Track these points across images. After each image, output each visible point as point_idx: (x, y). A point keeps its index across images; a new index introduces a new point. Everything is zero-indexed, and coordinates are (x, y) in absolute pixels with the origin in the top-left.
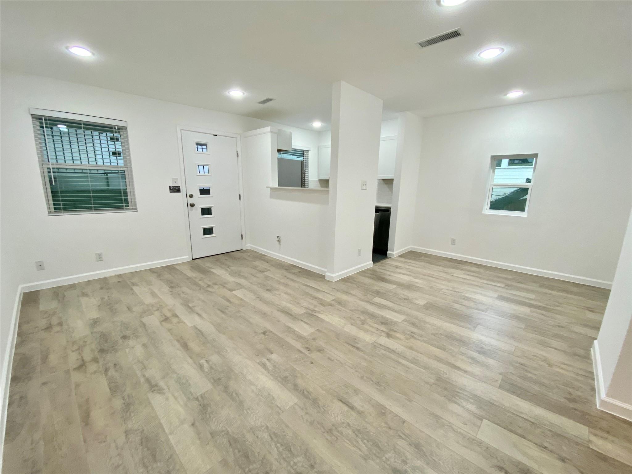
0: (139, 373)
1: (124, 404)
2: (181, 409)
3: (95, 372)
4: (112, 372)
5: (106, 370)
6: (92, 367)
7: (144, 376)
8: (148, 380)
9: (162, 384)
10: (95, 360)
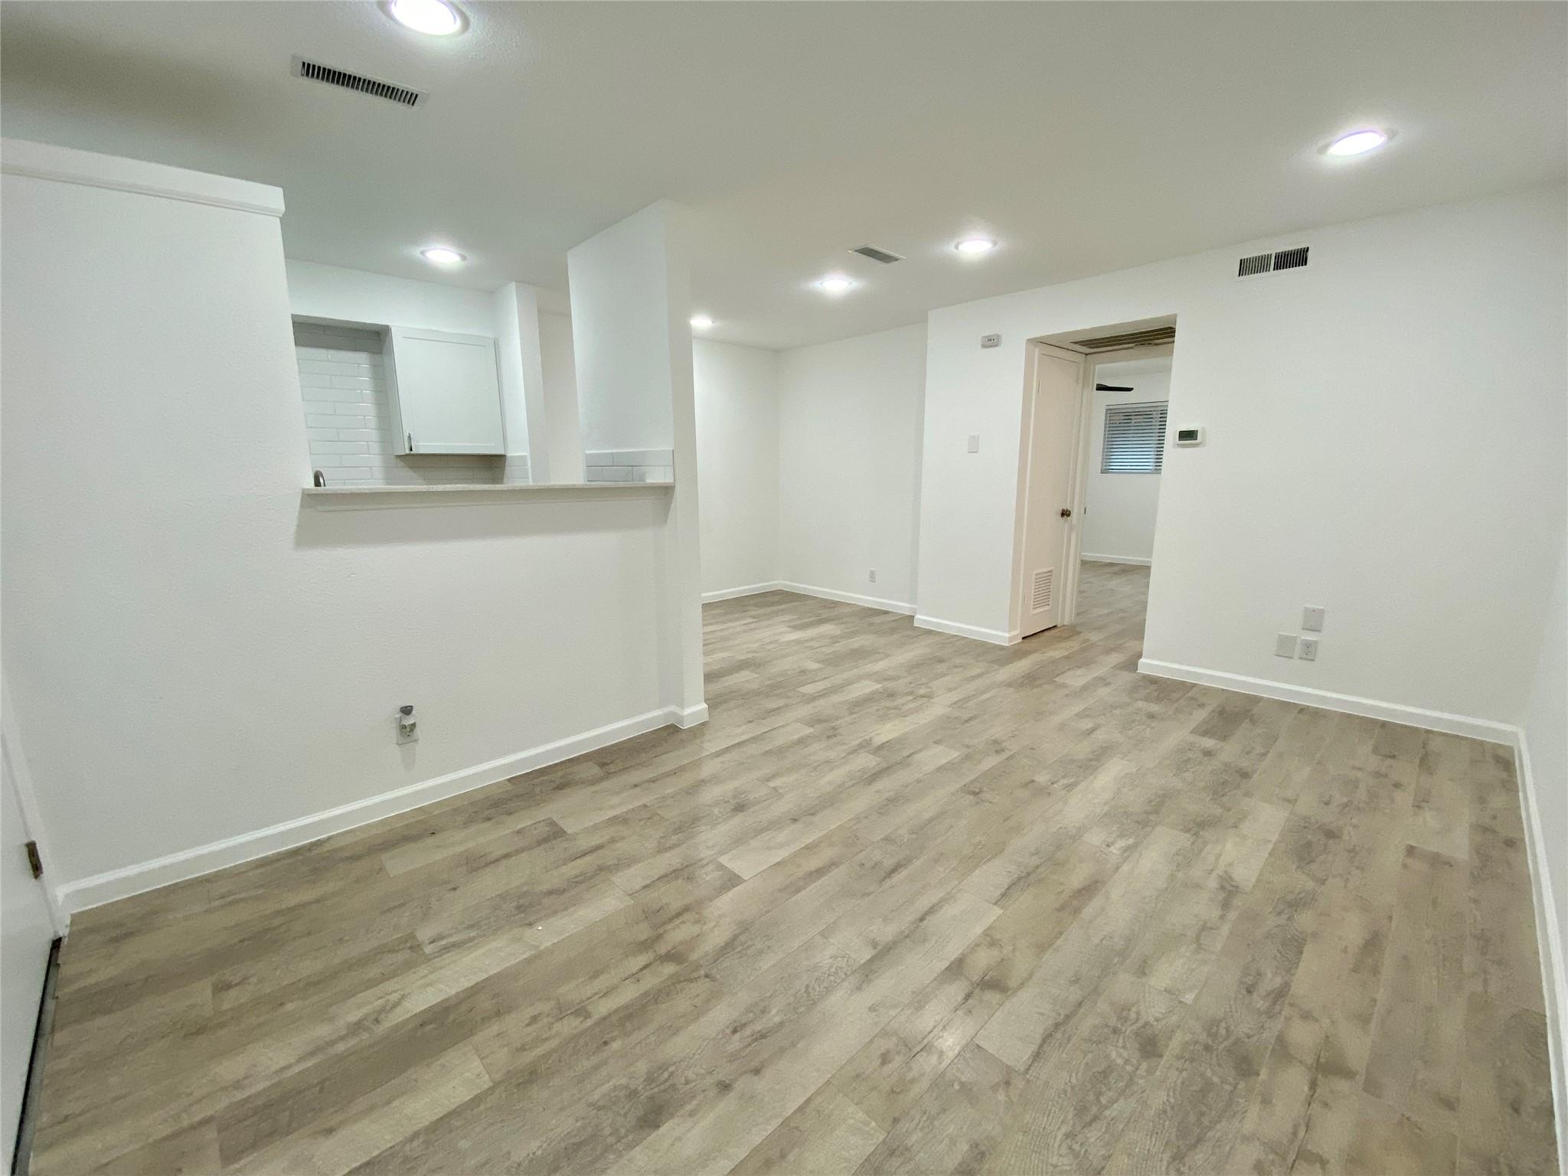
0: (1225, 929)
1: (1296, 911)
2: (1229, 846)
3: (1307, 1016)
4: (1272, 981)
5: (1280, 994)
6: (1303, 1036)
7: (1222, 917)
8: (1226, 905)
9: (1212, 883)
10: (1283, 1051)
